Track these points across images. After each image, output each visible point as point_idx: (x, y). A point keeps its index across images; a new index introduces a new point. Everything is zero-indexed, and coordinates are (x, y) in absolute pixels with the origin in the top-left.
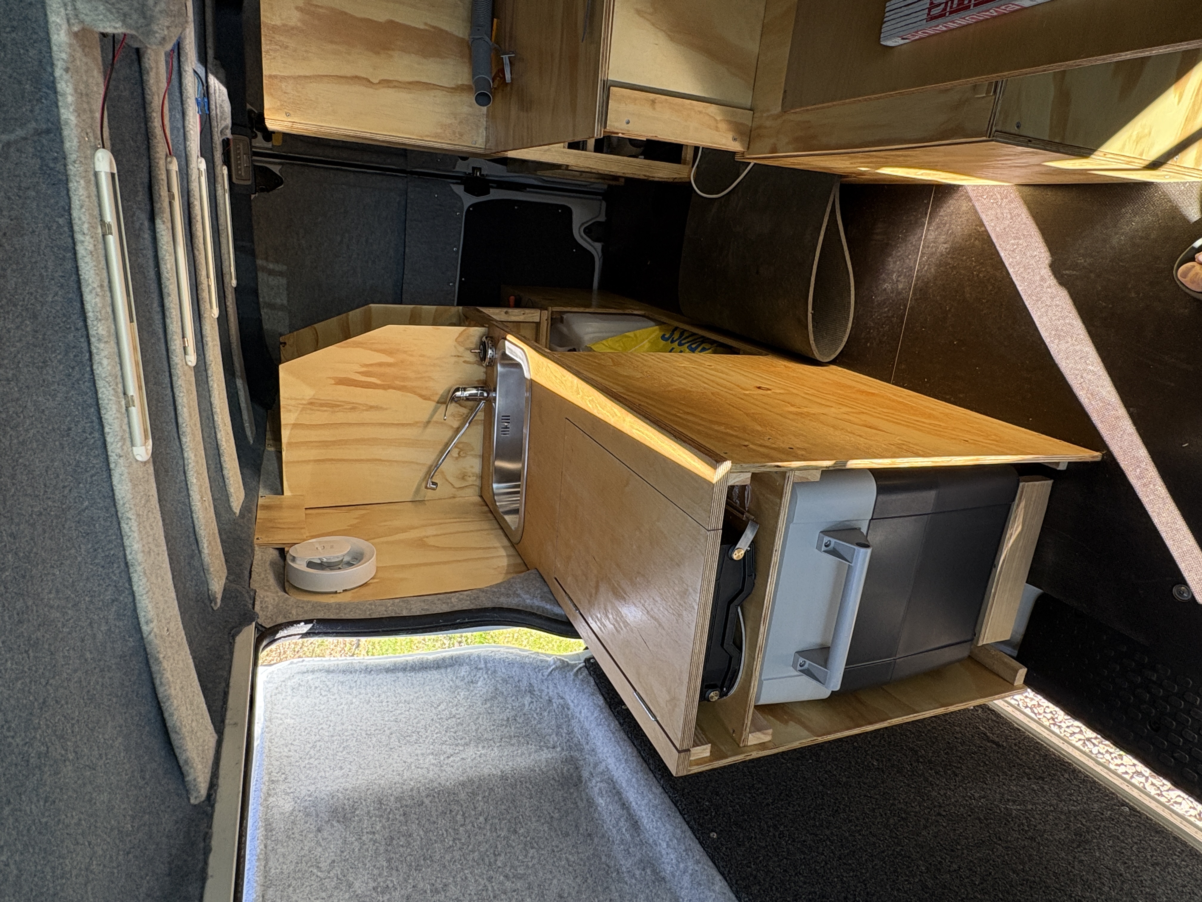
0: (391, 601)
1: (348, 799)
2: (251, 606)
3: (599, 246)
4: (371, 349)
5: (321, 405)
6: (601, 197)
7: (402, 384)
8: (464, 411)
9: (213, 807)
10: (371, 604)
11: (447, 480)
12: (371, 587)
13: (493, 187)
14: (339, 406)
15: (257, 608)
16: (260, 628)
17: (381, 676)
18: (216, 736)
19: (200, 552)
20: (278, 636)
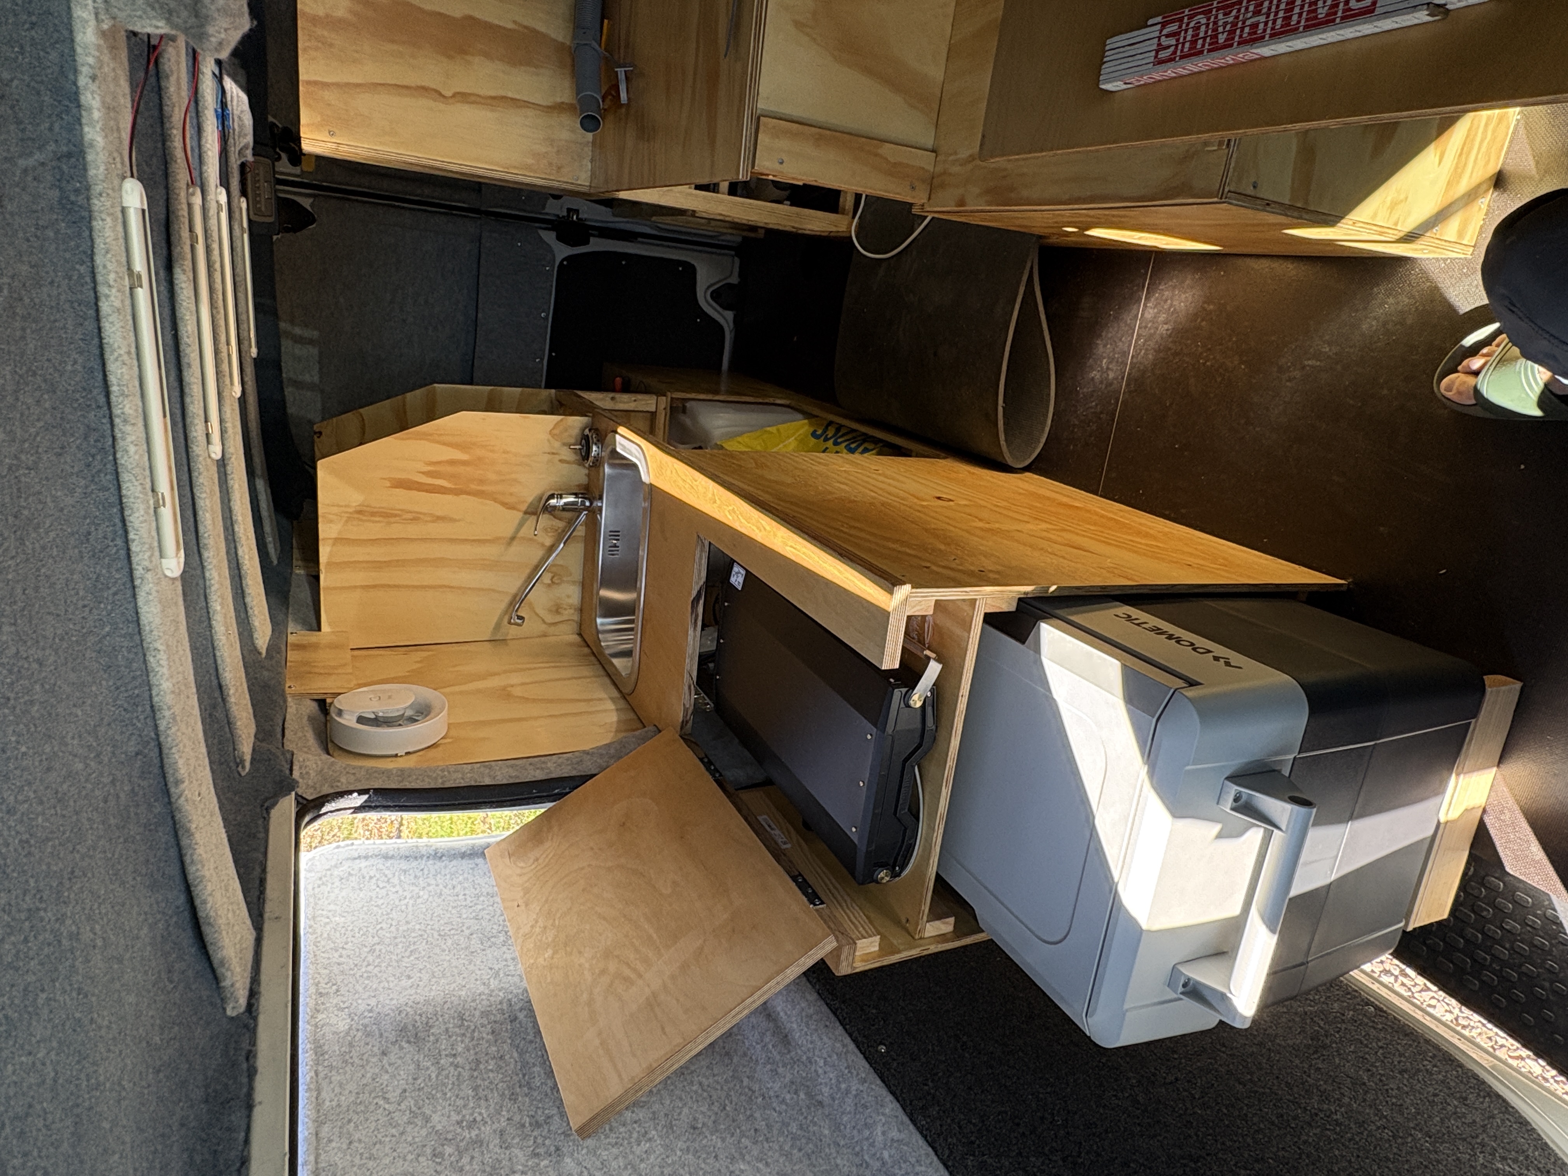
0: (469, 766)
1: (421, 1015)
2: (288, 772)
3: (730, 315)
4: (438, 442)
5: (373, 514)
6: (733, 253)
7: (479, 488)
8: (560, 524)
9: (255, 1019)
10: (443, 770)
11: (537, 615)
12: (440, 749)
13: (594, 236)
14: (396, 516)
15: (296, 774)
16: (300, 800)
17: (454, 862)
18: (254, 933)
19: (224, 700)
20: (324, 810)
